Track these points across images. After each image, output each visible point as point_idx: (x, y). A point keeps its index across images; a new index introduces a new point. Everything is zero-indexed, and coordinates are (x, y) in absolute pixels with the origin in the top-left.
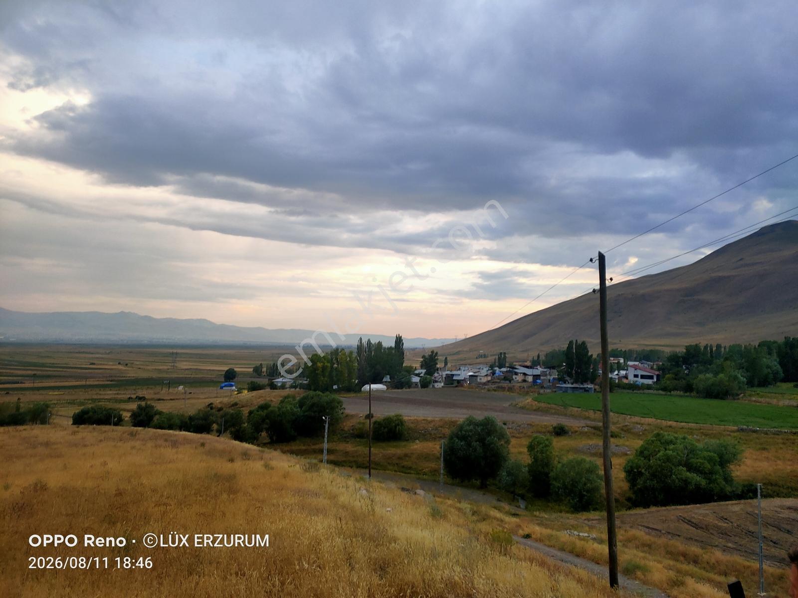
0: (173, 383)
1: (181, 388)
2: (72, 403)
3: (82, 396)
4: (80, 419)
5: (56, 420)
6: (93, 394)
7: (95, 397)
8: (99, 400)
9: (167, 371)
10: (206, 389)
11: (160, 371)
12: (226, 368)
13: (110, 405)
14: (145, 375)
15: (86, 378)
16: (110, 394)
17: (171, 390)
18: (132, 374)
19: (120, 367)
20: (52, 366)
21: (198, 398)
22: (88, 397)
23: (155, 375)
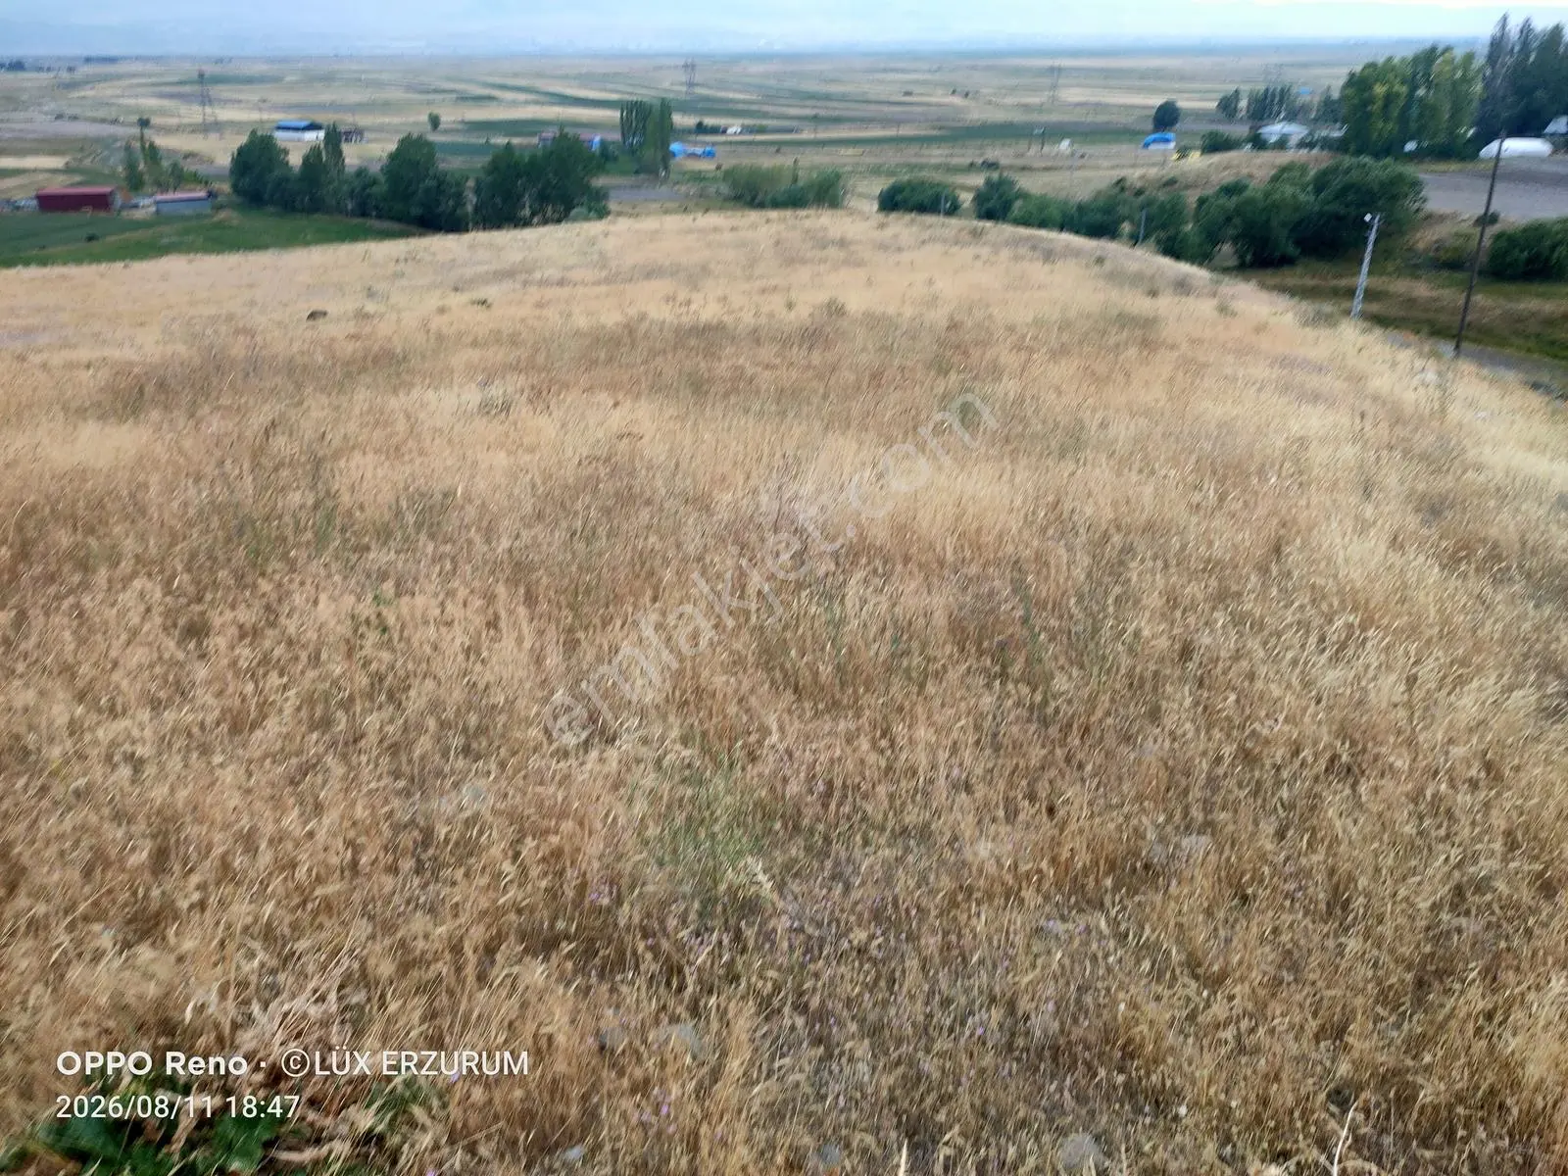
0: (1052, 133)
1: (1065, 144)
2: (876, 171)
3: (891, 157)
4: (892, 202)
5: (853, 202)
6: (910, 155)
7: (914, 160)
8: (922, 167)
9: (1040, 109)
10: (1115, 148)
11: (1027, 108)
12: (1157, 101)
13: (938, 177)
14: (999, 116)
15: (898, 122)
16: (936, 155)
17: (1046, 149)
18: (977, 114)
19: (957, 100)
20: (843, 98)
21: (1098, 168)
22: (902, 160)
23: (1018, 117)
